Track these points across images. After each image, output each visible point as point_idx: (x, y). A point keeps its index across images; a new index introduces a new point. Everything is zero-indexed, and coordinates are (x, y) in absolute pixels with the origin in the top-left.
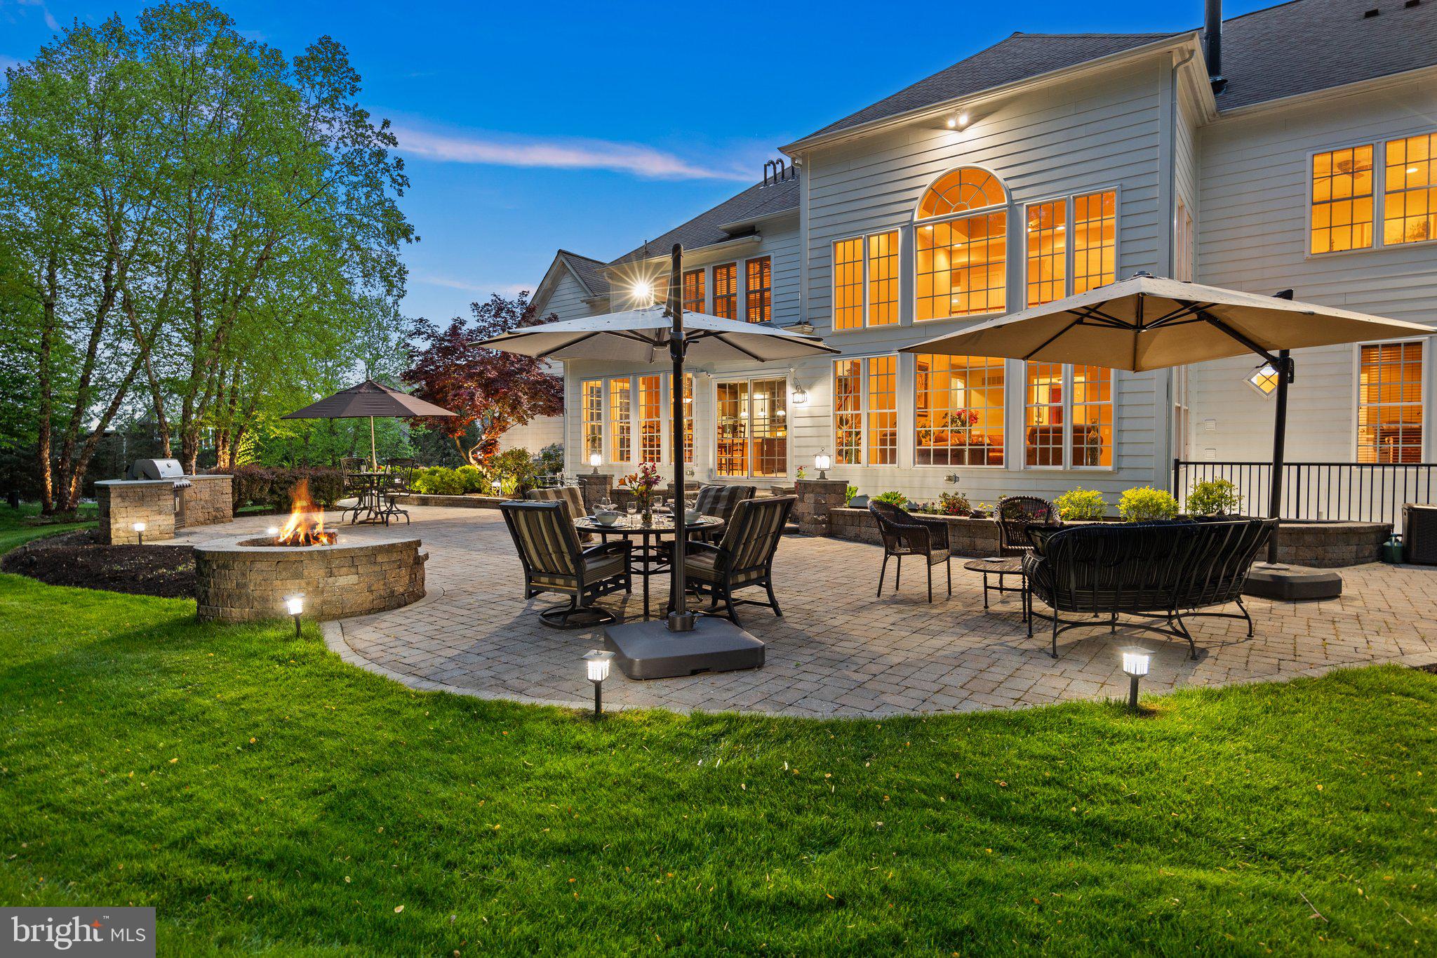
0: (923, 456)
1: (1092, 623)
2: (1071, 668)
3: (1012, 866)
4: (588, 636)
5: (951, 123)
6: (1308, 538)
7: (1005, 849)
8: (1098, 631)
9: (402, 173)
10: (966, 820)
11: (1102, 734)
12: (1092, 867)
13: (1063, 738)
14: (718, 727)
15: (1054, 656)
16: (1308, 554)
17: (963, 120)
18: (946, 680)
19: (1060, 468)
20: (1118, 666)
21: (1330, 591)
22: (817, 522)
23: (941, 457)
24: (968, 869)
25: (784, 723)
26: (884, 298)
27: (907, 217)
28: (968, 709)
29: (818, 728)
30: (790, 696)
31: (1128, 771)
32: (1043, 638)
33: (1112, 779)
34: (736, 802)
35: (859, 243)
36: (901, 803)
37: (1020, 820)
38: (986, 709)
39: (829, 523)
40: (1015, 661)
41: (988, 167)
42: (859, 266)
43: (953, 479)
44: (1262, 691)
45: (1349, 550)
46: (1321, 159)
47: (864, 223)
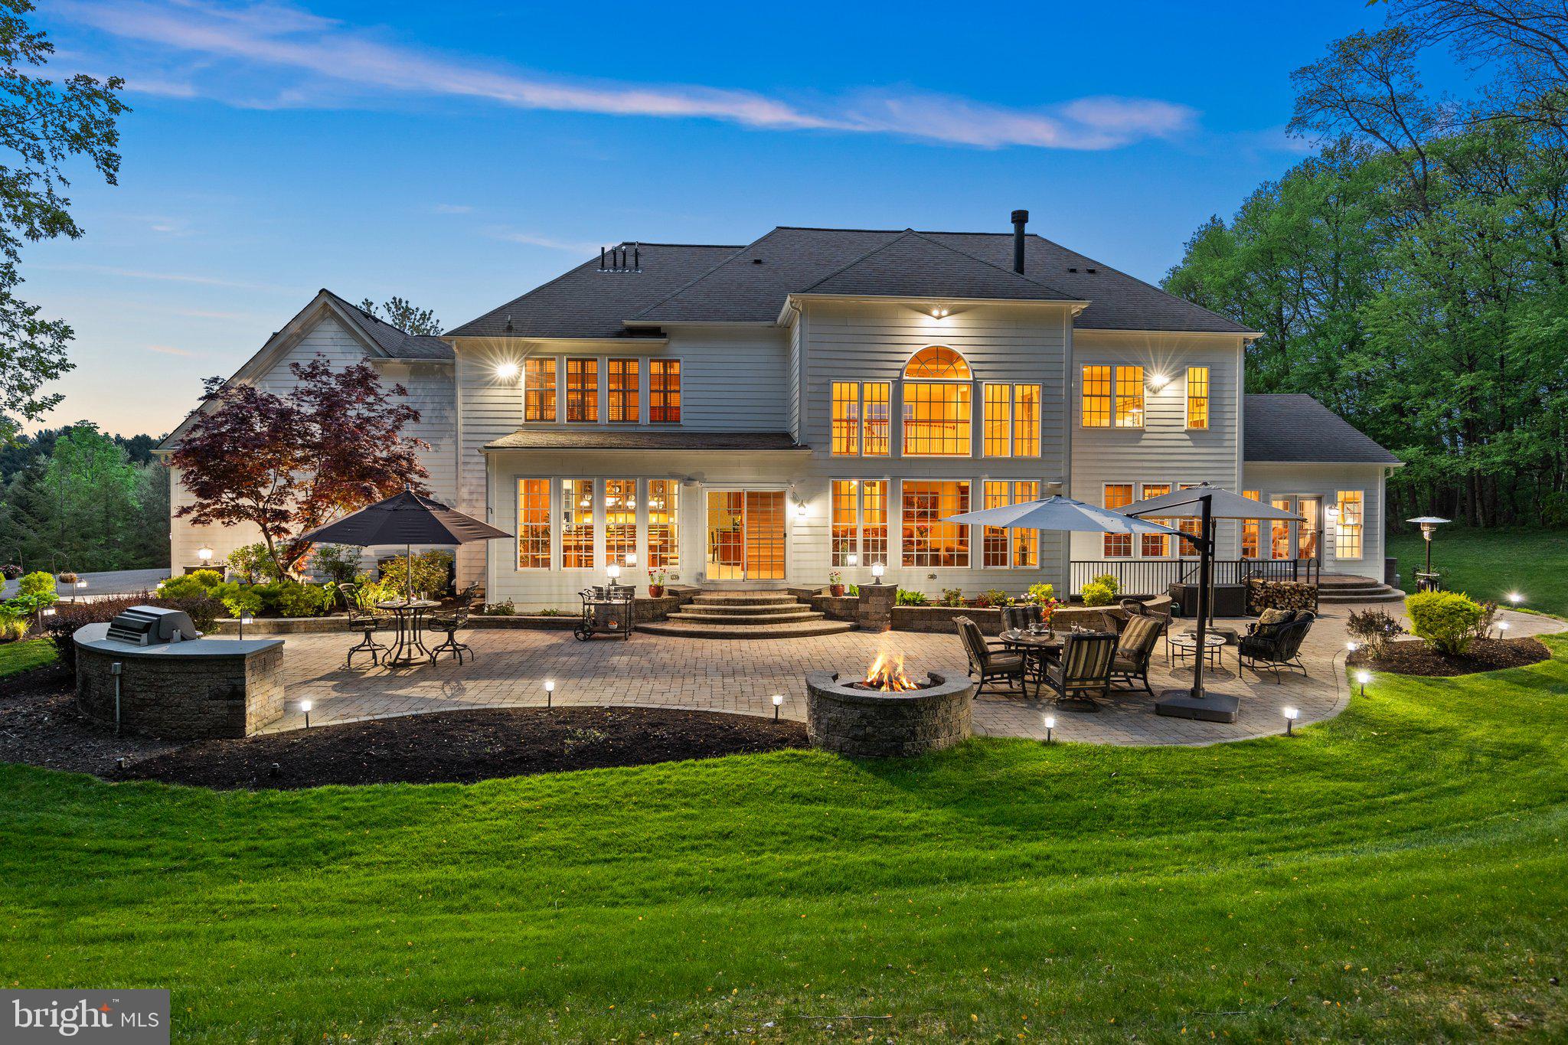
0: (908, 560)
5: (935, 313)
17: (945, 313)
19: (1006, 567)
23: (923, 561)
26: (877, 434)
27: (896, 374)
35: (854, 387)
39: (895, 619)
41: (959, 350)
42: (855, 405)
43: (933, 577)
46: (1086, 370)
47: (860, 371)
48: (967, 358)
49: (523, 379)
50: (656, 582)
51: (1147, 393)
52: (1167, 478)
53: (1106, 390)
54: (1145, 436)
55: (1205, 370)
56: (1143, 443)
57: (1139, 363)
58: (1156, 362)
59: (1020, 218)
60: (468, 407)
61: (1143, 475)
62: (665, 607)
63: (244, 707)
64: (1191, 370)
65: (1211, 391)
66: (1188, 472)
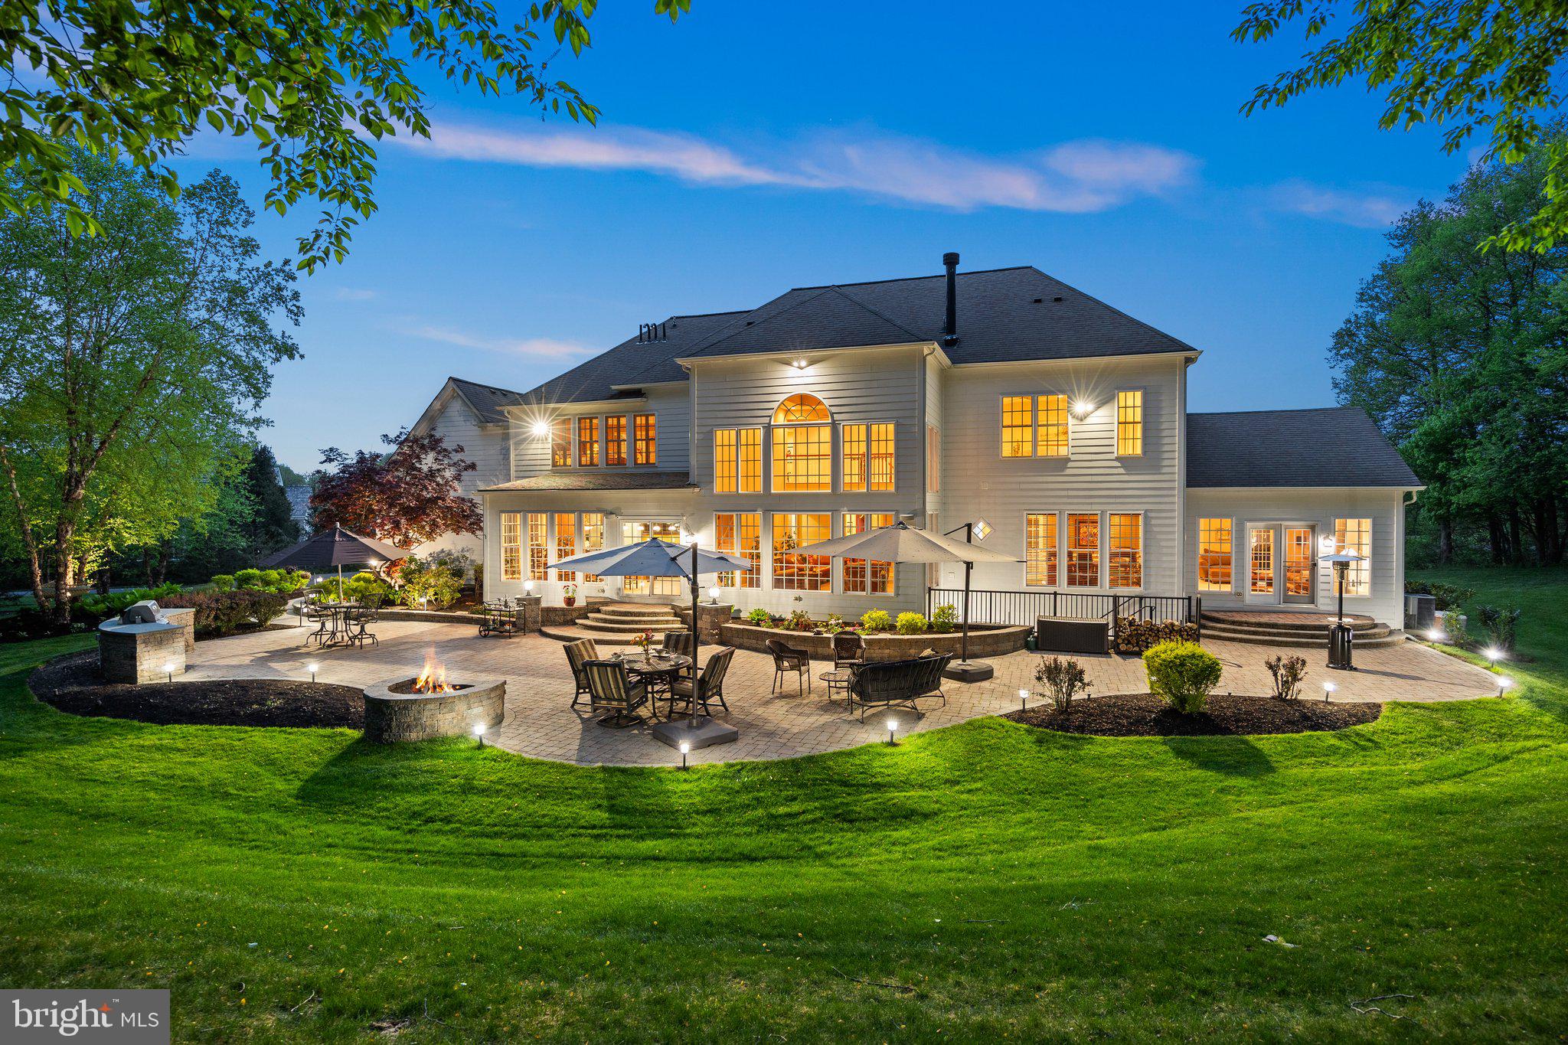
0: (778, 583)
1: (879, 706)
2: (869, 728)
3: (849, 799)
4: (636, 732)
5: (795, 364)
6: (989, 640)
7: (849, 794)
8: (881, 708)
9: (298, 304)
10: (836, 788)
11: (879, 755)
12: (875, 795)
13: (866, 757)
14: (739, 767)
15: (862, 723)
16: (989, 649)
17: (803, 363)
18: (819, 738)
19: (864, 593)
20: (886, 727)
21: (987, 675)
22: (713, 635)
23: (790, 584)
24: (839, 800)
25: (763, 764)
26: (751, 473)
27: (767, 420)
28: (831, 750)
29: (777, 764)
30: (756, 752)
31: (887, 767)
32: (858, 714)
33: (882, 770)
34: (758, 791)
35: (733, 433)
36: (814, 785)
37: (854, 785)
38: (837, 750)
39: (720, 634)
40: (846, 727)
41: (819, 396)
42: (733, 449)
43: (799, 599)
44: (939, 732)
45: (1009, 645)
46: (1007, 400)
47: (736, 420)
48: (827, 403)
49: (551, 435)
50: (570, 595)
51: (1071, 421)
52: (1095, 507)
53: (1028, 420)
54: (1070, 464)
55: (1138, 395)
56: (1068, 471)
57: (1063, 392)
58: (1079, 390)
59: (951, 260)
60: (519, 458)
61: (1070, 504)
62: (575, 614)
63: (135, 666)
64: (1122, 395)
65: (1145, 415)
66: (1118, 500)
